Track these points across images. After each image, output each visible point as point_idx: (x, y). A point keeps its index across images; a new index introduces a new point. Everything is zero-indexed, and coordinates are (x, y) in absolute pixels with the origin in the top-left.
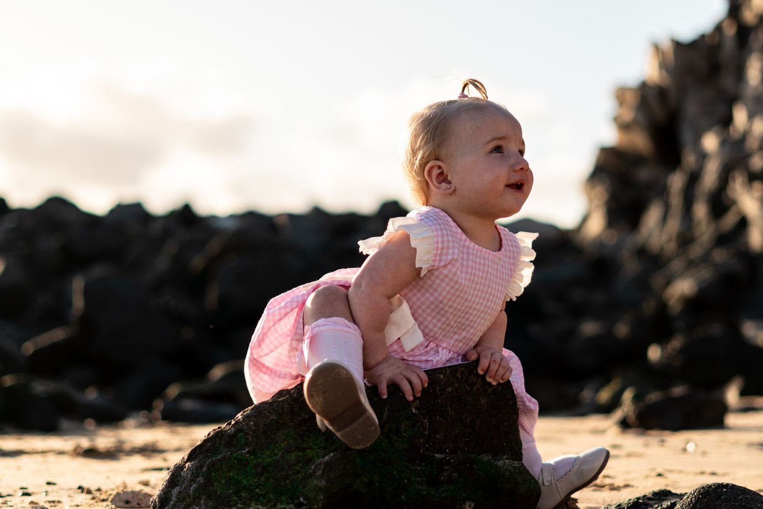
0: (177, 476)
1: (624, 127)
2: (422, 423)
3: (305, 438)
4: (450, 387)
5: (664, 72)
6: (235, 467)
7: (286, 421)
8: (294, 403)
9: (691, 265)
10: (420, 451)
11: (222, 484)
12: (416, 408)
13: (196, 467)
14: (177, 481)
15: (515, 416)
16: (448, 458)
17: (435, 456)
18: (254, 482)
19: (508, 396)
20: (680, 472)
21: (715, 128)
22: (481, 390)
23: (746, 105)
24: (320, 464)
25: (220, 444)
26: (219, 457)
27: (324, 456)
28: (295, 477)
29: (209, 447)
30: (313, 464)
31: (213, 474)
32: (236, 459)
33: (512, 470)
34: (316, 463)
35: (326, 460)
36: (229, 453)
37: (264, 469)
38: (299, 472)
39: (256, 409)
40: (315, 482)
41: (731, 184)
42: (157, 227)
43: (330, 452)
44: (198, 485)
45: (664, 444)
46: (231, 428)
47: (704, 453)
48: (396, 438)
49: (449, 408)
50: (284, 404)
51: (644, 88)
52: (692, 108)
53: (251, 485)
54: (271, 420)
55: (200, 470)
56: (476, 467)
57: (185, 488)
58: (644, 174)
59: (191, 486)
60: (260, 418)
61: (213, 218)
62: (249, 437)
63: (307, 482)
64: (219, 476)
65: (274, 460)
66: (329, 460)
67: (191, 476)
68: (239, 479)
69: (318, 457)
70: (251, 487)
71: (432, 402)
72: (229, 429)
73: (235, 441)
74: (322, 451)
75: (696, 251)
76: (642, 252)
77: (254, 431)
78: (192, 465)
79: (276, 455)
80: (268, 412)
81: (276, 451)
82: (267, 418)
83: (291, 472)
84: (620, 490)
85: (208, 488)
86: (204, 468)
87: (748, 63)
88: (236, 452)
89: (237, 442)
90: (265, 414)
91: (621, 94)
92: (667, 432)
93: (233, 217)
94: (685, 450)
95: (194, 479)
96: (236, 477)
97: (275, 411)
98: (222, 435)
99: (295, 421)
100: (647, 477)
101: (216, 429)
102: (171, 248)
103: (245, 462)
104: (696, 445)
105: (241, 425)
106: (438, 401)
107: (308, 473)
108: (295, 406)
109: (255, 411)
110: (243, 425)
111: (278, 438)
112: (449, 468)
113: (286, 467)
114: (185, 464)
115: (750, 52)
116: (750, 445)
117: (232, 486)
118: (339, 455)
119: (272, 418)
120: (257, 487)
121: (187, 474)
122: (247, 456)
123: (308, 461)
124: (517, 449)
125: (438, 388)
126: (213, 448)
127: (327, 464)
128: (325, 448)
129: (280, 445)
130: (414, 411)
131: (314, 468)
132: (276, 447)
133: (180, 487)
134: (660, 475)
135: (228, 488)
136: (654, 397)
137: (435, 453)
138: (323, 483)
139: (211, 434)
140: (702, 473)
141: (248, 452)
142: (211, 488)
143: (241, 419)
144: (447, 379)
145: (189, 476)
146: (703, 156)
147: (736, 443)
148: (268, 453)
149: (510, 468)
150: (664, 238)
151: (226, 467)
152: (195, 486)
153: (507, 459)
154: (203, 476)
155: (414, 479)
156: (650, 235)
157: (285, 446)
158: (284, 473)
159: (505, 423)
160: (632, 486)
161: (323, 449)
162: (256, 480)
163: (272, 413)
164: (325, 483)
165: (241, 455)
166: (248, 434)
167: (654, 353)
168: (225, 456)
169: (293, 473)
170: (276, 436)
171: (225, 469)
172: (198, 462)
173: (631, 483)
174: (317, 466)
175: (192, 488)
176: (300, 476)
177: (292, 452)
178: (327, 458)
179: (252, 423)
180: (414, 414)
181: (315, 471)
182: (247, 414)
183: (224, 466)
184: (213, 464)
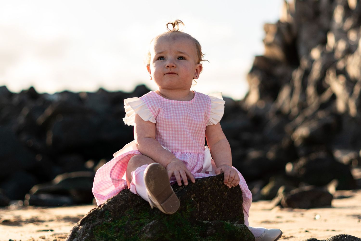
0: (75, 233)
1: (268, 45)
2: (197, 205)
3: (139, 213)
4: (209, 187)
5: (290, 16)
6: (104, 228)
7: (129, 205)
8: (133, 196)
9: (306, 119)
10: (196, 219)
11: (98, 237)
12: (194, 198)
13: (85, 228)
14: (76, 235)
15: (241, 201)
16: (210, 223)
17: (203, 222)
18: (115, 236)
19: (238, 191)
20: (316, 230)
21: (318, 46)
22: (225, 188)
23: (334, 33)
24: (148, 226)
25: (96, 217)
26: (97, 223)
27: (149, 222)
28: (136, 233)
29: (91, 218)
30: (144, 226)
31: (94, 232)
32: (105, 224)
33: (241, 229)
34: (146, 226)
35: (151, 224)
36: (101, 221)
37: (120, 229)
38: (137, 230)
39: (114, 199)
40: (146, 235)
41: (327, 76)
42: (16, 100)
43: (152, 220)
44: (87, 237)
45: (303, 216)
46: (102, 208)
47: (325, 220)
48: (184, 213)
49: (209, 198)
50: (128, 196)
51: (279, 23)
52: (305, 35)
53: (113, 237)
54: (122, 204)
55: (87, 230)
56: (224, 227)
57: (80, 239)
58: (279, 71)
59: (83, 238)
60: (116, 203)
61: (45, 94)
62: (111, 213)
63: (142, 235)
64: (97, 232)
65: (124, 224)
66: (153, 224)
67: (83, 233)
68: (107, 234)
69: (147, 223)
70: (113, 238)
71: (201, 195)
72: (100, 209)
73: (104, 215)
74: (148, 220)
75: (309, 112)
76: (279, 113)
77: (113, 210)
78: (83, 227)
79: (125, 222)
80: (120, 200)
81: (125, 220)
82: (120, 203)
83: (133, 230)
84: (289, 239)
85: (91, 239)
86: (89, 229)
87: (335, 11)
88: (105, 220)
89: (105, 216)
90: (119, 201)
91: (267, 27)
92: (304, 210)
93: (57, 94)
94: (315, 219)
95: (84, 234)
96: (105, 233)
97: (124, 199)
98: (97, 212)
99: (134, 205)
100: (300, 232)
101: (93, 209)
102: (25, 111)
103: (110, 226)
104: (320, 216)
105: (107, 207)
106: (204, 194)
107: (142, 230)
108: (133, 197)
109: (113, 200)
110: (108, 207)
111: (125, 213)
112: (211, 228)
113: (131, 228)
114: (79, 227)
115: (336, 5)
116: (348, 216)
117: (103, 238)
118: (157, 221)
119: (122, 203)
120: (116, 238)
121: (81, 232)
122: (111, 222)
123: (142, 225)
124: (242, 218)
125: (204, 188)
126: (93, 219)
127: (151, 226)
128: (149, 218)
129: (127, 217)
130: (193, 199)
131: (145, 228)
132: (125, 218)
133: (77, 238)
134: (306, 231)
135: (102, 239)
136: (295, 191)
137: (203, 220)
138: (150, 236)
139: (91, 212)
140: (328, 230)
141: (111, 221)
142: (93, 239)
143: (107, 204)
144: (209, 183)
145: (82, 233)
146: (312, 61)
147: (341, 215)
148: (121, 221)
149: (240, 228)
150: (291, 105)
151: (100, 228)
152: (85, 238)
153: (237, 223)
154: (89, 233)
155: (194, 233)
156: (283, 103)
157: (129, 217)
158: (130, 231)
159: (236, 205)
160: (295, 237)
161: (149, 219)
162: (115, 235)
163: (122, 201)
164: (151, 236)
165: (107, 222)
166: (110, 212)
167: (289, 167)
168: (99, 223)
169: (134, 231)
170: (125, 212)
171: (100, 229)
172: (86, 225)
173: (294, 235)
174: (146, 227)
175: (83, 239)
176: (138, 232)
177: (133, 220)
178: (151, 223)
179: (112, 206)
180: (193, 201)
181: (145, 230)
182: (110, 201)
183: (99, 228)
184: (93, 227)
